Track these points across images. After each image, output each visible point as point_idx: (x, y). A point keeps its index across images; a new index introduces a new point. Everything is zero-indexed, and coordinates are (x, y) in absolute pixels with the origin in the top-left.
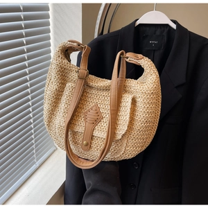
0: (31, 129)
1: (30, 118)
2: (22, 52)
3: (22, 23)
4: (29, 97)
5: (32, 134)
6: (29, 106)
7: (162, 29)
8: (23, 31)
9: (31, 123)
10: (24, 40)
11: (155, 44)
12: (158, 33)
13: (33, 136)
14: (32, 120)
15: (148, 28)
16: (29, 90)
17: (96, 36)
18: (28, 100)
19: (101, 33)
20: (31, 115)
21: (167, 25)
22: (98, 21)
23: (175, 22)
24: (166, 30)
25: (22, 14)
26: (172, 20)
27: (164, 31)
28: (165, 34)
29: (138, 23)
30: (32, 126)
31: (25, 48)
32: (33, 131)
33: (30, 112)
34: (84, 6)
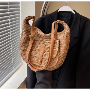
0: (11, 54)
1: (11, 50)
3: (8, 9)
5: (12, 57)
6: (10, 45)
7: (69, 14)
8: (9, 13)
9: (11, 52)
10: (9, 16)
11: (66, 20)
12: (67, 15)
13: (12, 58)
14: (11, 51)
15: (63, 13)
17: (41, 16)
19: (43, 15)
20: (11, 49)
21: (71, 12)
22: (42, 10)
23: (74, 11)
24: (71, 14)
25: (8, 6)
26: (73, 10)
28: (70, 15)
29: (59, 11)
30: (12, 53)
31: (9, 20)
32: (12, 55)
33: (11, 47)
34: (36, 2)
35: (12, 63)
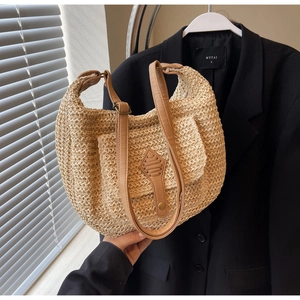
0: (48, 196)
1: (45, 181)
2: (27, 87)
3: (23, 46)
4: (42, 150)
5: (49, 203)
6: (42, 164)
7: (223, 38)
8: (25, 57)
9: (46, 188)
10: (27, 69)
11: (213, 60)
12: (217, 43)
13: (50, 206)
14: (47, 184)
15: (202, 39)
16: (40, 141)
17: (128, 55)
18: (41, 156)
19: (135, 51)
21: (229, 32)
22: (129, 34)
27: (225, 40)
28: (227, 44)
29: (186, 31)
30: (48, 192)
31: (29, 81)
32: (49, 199)
33: (44, 173)
35: (51, 225)
